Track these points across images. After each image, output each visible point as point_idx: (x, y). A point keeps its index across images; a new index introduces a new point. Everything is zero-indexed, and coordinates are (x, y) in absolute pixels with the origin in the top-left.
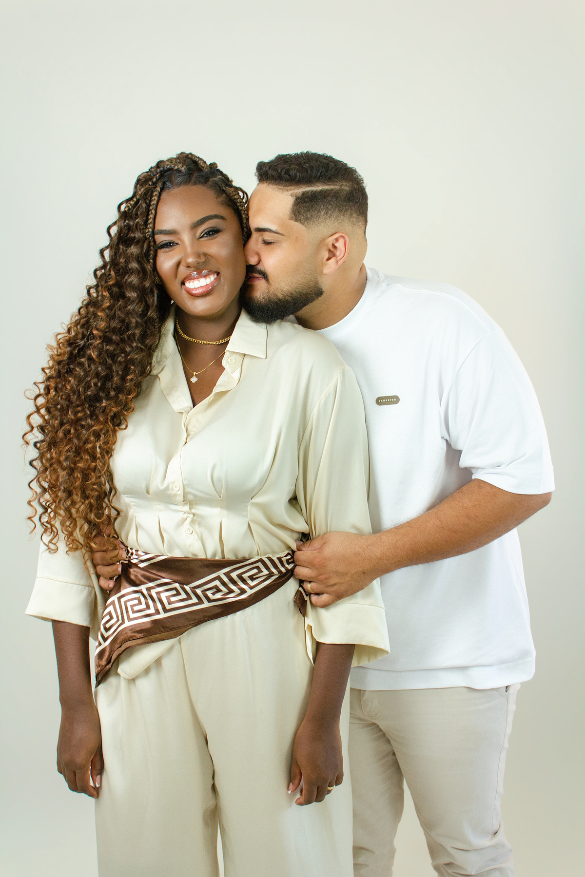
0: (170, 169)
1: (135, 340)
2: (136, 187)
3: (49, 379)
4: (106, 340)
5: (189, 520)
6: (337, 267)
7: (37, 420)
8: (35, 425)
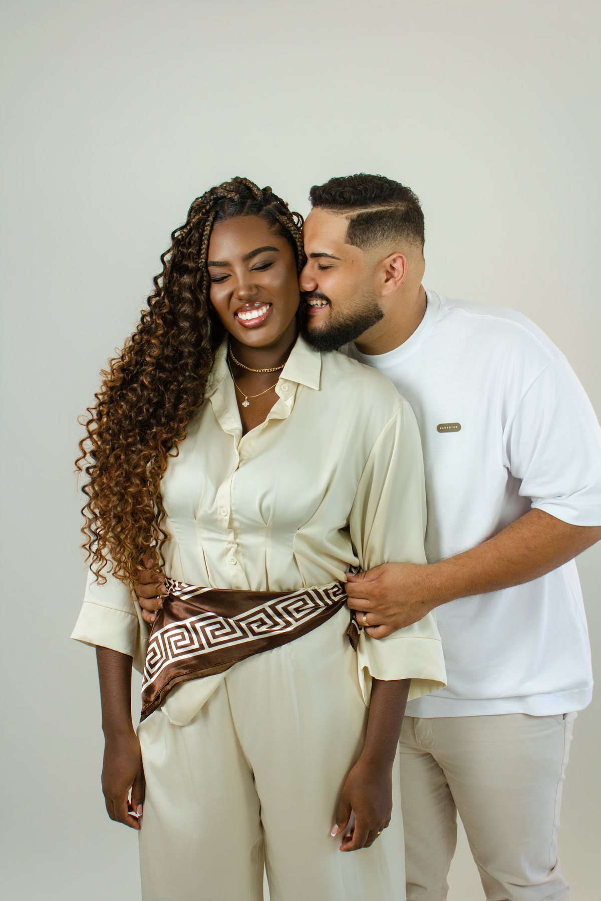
0: (224, 197)
1: (188, 369)
2: (189, 215)
3: (101, 404)
4: (158, 366)
5: (233, 550)
6: (396, 288)
7: (89, 446)
8: (88, 451)
